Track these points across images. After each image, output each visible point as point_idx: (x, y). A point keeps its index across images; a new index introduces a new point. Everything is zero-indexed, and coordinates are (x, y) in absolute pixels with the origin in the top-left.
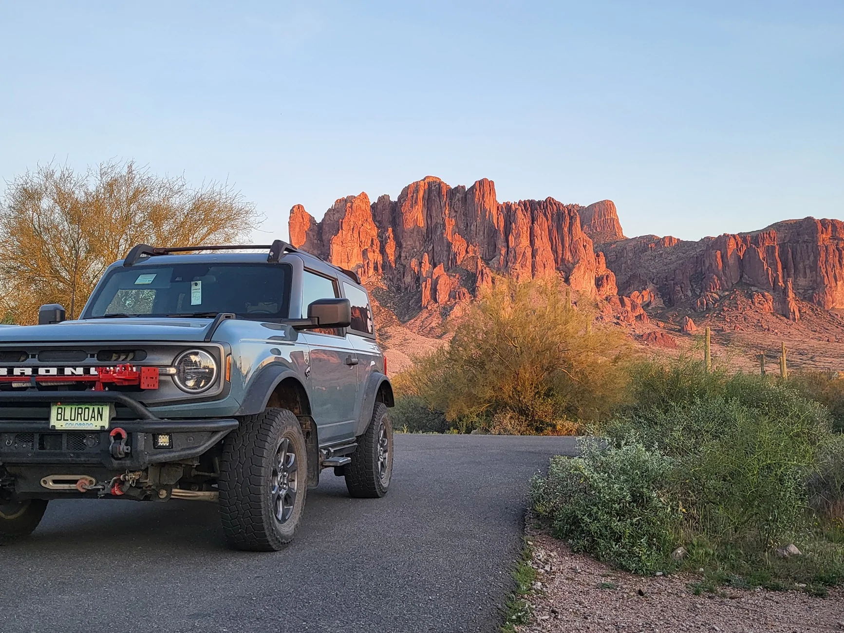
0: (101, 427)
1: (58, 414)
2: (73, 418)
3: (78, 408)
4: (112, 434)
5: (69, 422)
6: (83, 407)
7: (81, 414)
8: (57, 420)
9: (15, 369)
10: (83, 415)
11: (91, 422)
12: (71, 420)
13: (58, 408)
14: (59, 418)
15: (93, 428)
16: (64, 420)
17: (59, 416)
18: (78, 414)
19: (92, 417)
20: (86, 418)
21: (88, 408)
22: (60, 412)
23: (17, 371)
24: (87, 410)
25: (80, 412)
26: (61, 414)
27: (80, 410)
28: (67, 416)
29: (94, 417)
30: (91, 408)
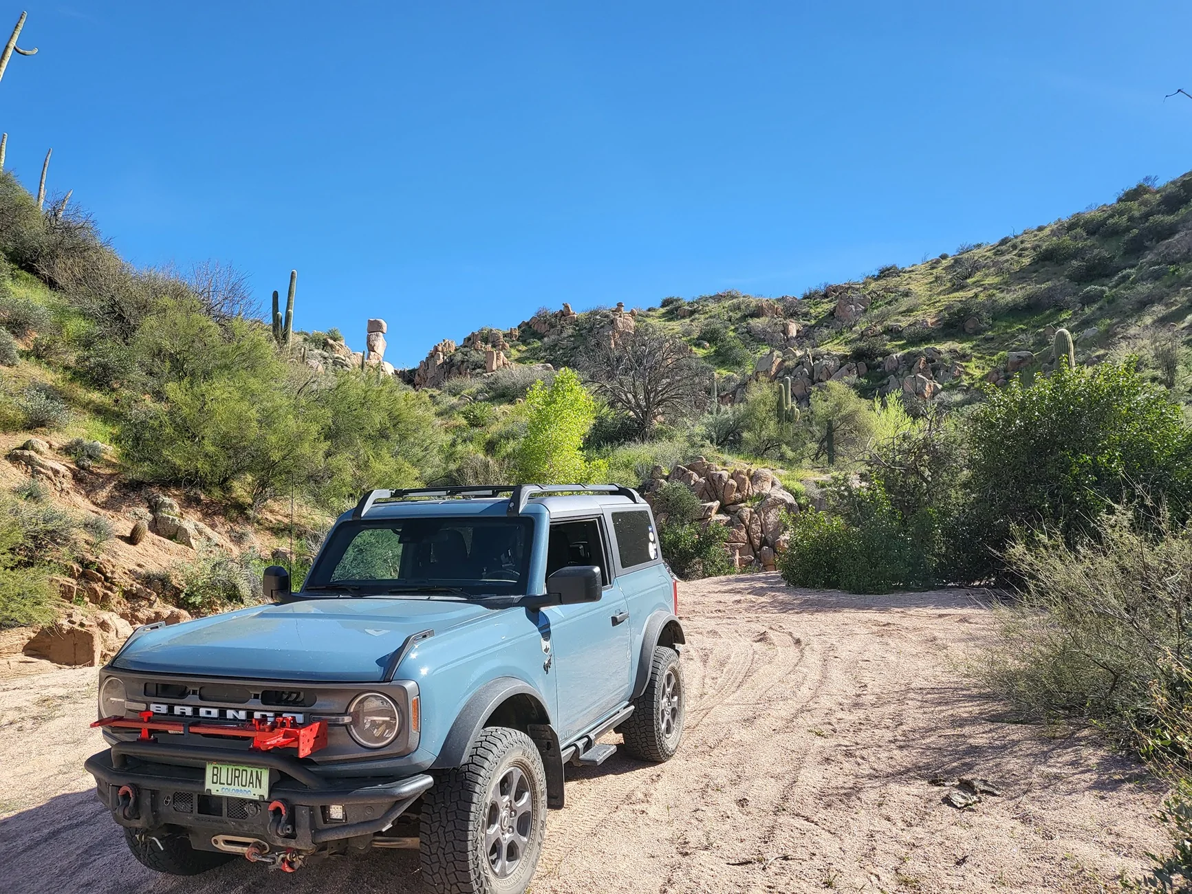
0: (260, 796)
1: (214, 775)
2: (229, 782)
3: (236, 770)
4: (271, 807)
5: (226, 786)
6: (241, 768)
7: (238, 777)
8: (213, 783)
9: (175, 707)
10: (240, 778)
11: (249, 789)
12: (228, 784)
13: (214, 768)
14: (215, 781)
15: (251, 797)
16: (220, 783)
17: (215, 777)
18: (235, 777)
19: (250, 783)
20: (244, 784)
21: (246, 771)
22: (215, 773)
23: (177, 710)
24: (244, 772)
25: (237, 775)
26: (216, 775)
27: (237, 772)
28: (224, 780)
29: (252, 783)
30: (249, 770)
